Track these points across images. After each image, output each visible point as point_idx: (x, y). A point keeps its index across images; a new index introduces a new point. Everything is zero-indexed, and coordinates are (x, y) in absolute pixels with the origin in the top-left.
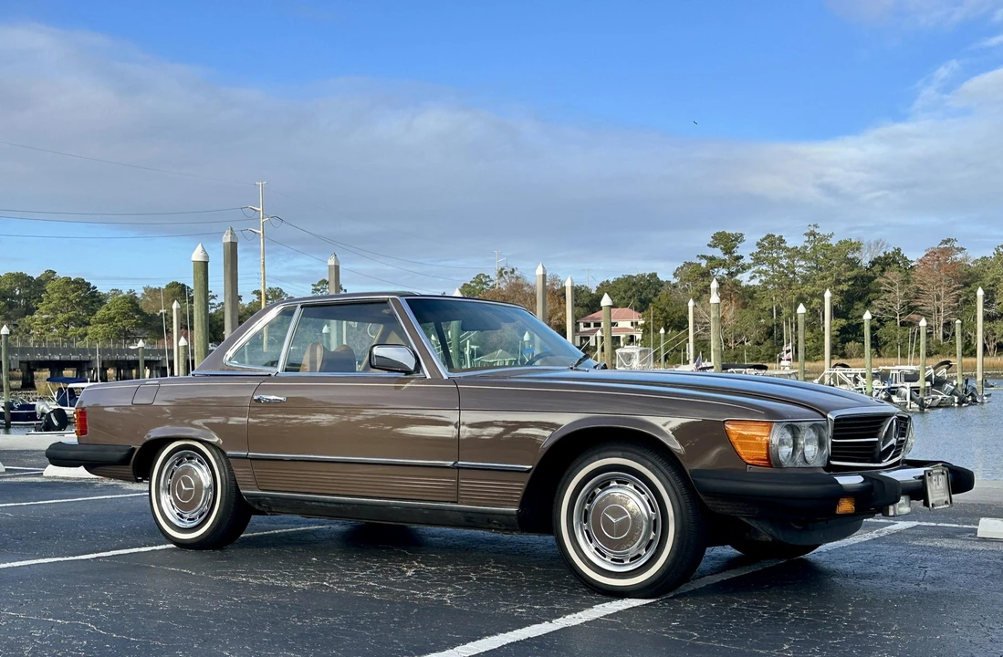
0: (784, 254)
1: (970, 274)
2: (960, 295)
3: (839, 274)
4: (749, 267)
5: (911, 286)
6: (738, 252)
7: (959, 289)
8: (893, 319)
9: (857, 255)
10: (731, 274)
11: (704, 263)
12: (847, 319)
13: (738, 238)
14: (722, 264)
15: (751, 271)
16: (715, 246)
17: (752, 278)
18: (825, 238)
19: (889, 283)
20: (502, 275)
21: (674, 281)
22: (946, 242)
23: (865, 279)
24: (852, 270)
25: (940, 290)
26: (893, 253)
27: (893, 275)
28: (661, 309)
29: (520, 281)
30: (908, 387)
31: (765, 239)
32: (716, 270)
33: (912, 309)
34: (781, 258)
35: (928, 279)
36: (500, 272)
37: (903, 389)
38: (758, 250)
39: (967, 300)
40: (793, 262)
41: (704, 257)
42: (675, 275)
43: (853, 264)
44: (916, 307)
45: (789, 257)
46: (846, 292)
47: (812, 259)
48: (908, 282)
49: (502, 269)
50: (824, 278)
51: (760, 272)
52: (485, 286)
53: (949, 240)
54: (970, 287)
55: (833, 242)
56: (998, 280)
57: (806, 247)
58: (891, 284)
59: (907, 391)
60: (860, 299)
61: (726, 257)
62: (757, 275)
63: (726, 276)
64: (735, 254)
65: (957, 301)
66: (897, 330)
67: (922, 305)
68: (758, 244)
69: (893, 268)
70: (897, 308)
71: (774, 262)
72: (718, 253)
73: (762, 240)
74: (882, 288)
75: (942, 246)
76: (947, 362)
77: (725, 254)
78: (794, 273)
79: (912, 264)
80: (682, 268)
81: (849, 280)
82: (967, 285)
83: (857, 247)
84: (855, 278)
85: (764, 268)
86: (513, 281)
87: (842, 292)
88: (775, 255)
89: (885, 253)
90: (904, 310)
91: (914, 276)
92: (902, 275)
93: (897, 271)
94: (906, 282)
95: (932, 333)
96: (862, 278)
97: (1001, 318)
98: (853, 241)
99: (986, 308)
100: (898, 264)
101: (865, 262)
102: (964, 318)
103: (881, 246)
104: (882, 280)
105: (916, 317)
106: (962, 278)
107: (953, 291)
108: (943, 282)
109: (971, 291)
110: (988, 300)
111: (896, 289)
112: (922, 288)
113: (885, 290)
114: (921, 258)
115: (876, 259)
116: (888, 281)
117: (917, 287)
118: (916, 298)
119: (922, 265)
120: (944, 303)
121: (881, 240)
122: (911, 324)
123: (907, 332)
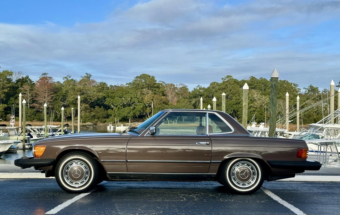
1: (56, 88)
2: (53, 97)
3: (3, 85)
5: (34, 92)
7: (52, 94)
8: (26, 105)
9: (11, 77)
12: (7, 104)
19: (24, 90)
22: (44, 74)
23: (15, 88)
24: (9, 84)
25: (45, 95)
26: (25, 77)
27: (26, 87)
30: (58, 134)
33: (34, 101)
35: (40, 90)
39: (56, 99)
43: (9, 81)
44: (36, 100)
46: (7, 93)
48: (32, 90)
54: (57, 93)
56: (67, 91)
58: (26, 91)
60: (12, 96)
65: (52, 99)
66: (28, 110)
67: (38, 100)
69: (26, 84)
70: (28, 101)
75: (43, 76)
76: (67, 124)
79: (33, 83)
81: (8, 88)
82: (55, 93)
83: (11, 74)
84: (10, 87)
87: (5, 92)
89: (22, 77)
90: (30, 102)
91: (34, 88)
92: (30, 87)
93: (27, 85)
94: (31, 90)
95: (42, 111)
96: (13, 87)
97: (68, 106)
98: (9, 71)
99: (63, 102)
100: (28, 82)
101: (14, 80)
102: (55, 106)
103: (21, 74)
104: (22, 89)
105: (36, 105)
106: (54, 90)
107: (50, 95)
108: (46, 91)
109: (57, 95)
110: (64, 99)
111: (28, 92)
112: (38, 93)
113: (23, 93)
114: (37, 80)
115: (19, 79)
116: (25, 89)
117: (36, 93)
118: (36, 97)
119: (38, 84)
120: (47, 100)
121: (20, 72)
122: (33, 107)
123: (32, 111)
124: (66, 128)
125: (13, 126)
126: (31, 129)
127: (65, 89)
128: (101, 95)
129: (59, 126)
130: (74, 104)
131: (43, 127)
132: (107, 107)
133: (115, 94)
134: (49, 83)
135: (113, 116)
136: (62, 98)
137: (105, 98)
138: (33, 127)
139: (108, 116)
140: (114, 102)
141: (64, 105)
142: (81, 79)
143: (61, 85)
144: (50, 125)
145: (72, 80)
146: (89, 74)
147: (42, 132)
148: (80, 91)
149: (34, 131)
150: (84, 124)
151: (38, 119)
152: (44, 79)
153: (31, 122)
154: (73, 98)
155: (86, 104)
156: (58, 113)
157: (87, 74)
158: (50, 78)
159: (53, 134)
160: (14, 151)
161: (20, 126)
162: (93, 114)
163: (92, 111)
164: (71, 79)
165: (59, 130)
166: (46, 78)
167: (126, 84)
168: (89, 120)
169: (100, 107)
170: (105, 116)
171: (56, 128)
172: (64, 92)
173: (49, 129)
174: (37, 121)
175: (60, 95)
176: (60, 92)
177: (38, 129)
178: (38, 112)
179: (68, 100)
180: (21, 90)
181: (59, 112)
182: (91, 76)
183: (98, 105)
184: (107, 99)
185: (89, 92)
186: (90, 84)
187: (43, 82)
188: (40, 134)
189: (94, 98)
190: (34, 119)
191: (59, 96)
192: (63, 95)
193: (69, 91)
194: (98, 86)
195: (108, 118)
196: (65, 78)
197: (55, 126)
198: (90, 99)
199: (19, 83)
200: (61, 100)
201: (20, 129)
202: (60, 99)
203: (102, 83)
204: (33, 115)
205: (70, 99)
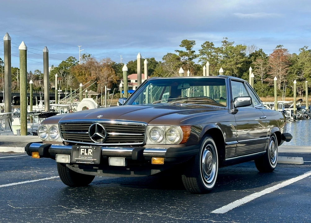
0: (213, 50)
1: (292, 61)
2: (288, 70)
3: (237, 60)
4: (198, 56)
5: (267, 66)
6: (193, 49)
8: (259, 80)
9: (244, 52)
10: (190, 59)
11: (178, 54)
13: (193, 43)
14: (186, 54)
15: (199, 58)
16: (183, 46)
17: (199, 61)
18: (230, 44)
19: (258, 65)
20: (84, 57)
21: (163, 62)
22: (278, 47)
23: (248, 62)
24: (243, 58)
25: (279, 68)
26: (259, 51)
27: (260, 61)
28: (159, 74)
29: (93, 60)
30: (290, 110)
31: (205, 43)
32: (183, 57)
33: (267, 76)
34: (212, 52)
35: (274, 63)
36: (83, 56)
37: (287, 111)
38: (202, 49)
39: (290, 72)
40: (217, 54)
41: (178, 51)
42: (163, 59)
43: (243, 55)
44: (270, 75)
45: (216, 52)
46: (240, 68)
47: (226, 53)
49: (84, 55)
50: (230, 62)
51: (203, 59)
52: (73, 62)
53: (280, 46)
54: (292, 66)
55: (234, 45)
56: (304, 63)
57: (223, 48)
58: (259, 65)
59: (290, 112)
60: (246, 71)
61: (188, 51)
62: (202, 60)
63: (188, 60)
64: (192, 50)
65: (287, 73)
66: (261, 85)
67: (272, 74)
68: (202, 46)
69: (259, 58)
70: (261, 75)
71: (209, 54)
72: (184, 49)
73: (204, 44)
74: (255, 66)
75: (277, 48)
76: (301, 100)
77: (187, 50)
78: (218, 59)
79: (267, 56)
80: (166, 56)
81: (240, 63)
82: (290, 66)
83: (244, 48)
84: (243, 62)
85: (205, 56)
86: (90, 60)
87: (238, 68)
88: (209, 51)
89: (256, 51)
90: (264, 76)
91: (268, 61)
92: (263, 61)
93: (261, 59)
94: (265, 64)
96: (246, 62)
97: (305, 80)
98: (243, 45)
99: (299, 75)
100: (262, 56)
101: (247, 54)
102: (289, 80)
103: (254, 48)
104: (255, 63)
105: (270, 79)
106: (289, 62)
107: (285, 68)
108: (281, 64)
109: (292, 68)
110: (299, 73)
111: (261, 67)
112: (272, 67)
113: (257, 68)
114: (271, 53)
115: (252, 54)
116: (258, 63)
117: (270, 66)
118: (269, 71)
119: (272, 57)
120: (281, 73)
121: (254, 45)
122: (267, 83)
123: (266, 86)
124: (299, 103)
127: (301, 62)
129: (292, 101)
134: (283, 55)
136: (297, 71)
141: (299, 79)
143: (297, 56)
144: (281, 100)
145: (309, 51)
147: (273, 108)
151: (272, 94)
152: (279, 52)
153: (264, 98)
158: (285, 50)
159: (285, 111)
164: (308, 49)
165: (291, 106)
166: (281, 51)
171: (289, 103)
172: (299, 64)
173: (281, 105)
174: (271, 96)
175: (295, 68)
176: (295, 65)
177: (268, 105)
178: (271, 86)
187: (277, 55)
190: (267, 95)
191: (295, 69)
192: (298, 67)
193: (306, 63)
196: (302, 49)
197: (288, 102)
199: (253, 58)
200: (296, 74)
202: (295, 72)
204: (266, 90)
205: (306, 71)
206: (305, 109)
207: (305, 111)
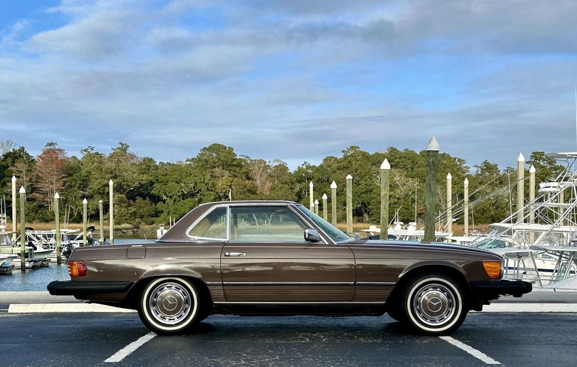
1: (72, 168)
2: (65, 182)
5: (34, 174)
7: (64, 177)
19: (18, 171)
22: (50, 145)
25: (53, 178)
26: (19, 150)
27: (21, 166)
35: (44, 170)
39: (70, 185)
44: (38, 188)
54: (72, 176)
56: (90, 172)
58: (21, 172)
65: (64, 186)
67: (41, 187)
69: (20, 160)
74: (13, 174)
75: (48, 147)
76: (93, 227)
79: (32, 158)
82: (70, 175)
89: (14, 150)
90: (28, 190)
91: (34, 167)
92: (27, 166)
93: (23, 163)
94: (29, 171)
95: (48, 206)
97: (91, 197)
99: (83, 190)
100: (23, 158)
102: (69, 197)
103: (11, 145)
104: (14, 169)
105: (38, 195)
106: (67, 170)
107: (61, 179)
108: (55, 172)
109: (73, 180)
110: (84, 186)
111: (23, 175)
112: (40, 176)
113: (17, 176)
114: (39, 154)
115: (8, 154)
116: (18, 169)
117: (37, 175)
118: (37, 182)
119: (41, 160)
120: (56, 186)
121: (10, 140)
122: (33, 200)
123: (32, 206)
124: (90, 233)
125: (4, 231)
126: (34, 235)
127: (86, 170)
128: (145, 178)
129: (78, 230)
130: (100, 193)
131: (54, 232)
132: (156, 199)
133: (168, 177)
134: (59, 159)
135: (165, 213)
136: (80, 184)
137: (152, 184)
138: (36, 233)
139: (157, 214)
140: (167, 189)
141: (84, 196)
142: (112, 152)
143: (79, 162)
144: (63, 228)
145: (97, 153)
146: (126, 144)
147: (50, 240)
148: (111, 173)
149: (38, 239)
150: (118, 227)
151: (42, 218)
152: (51, 153)
154: (100, 183)
155: (121, 194)
156: (74, 208)
157: (121, 143)
158: (60, 150)
159: (71, 244)
160: (8, 272)
161: (14, 230)
162: (133, 209)
163: (131, 206)
164: (94, 151)
165: (78, 237)
166: (54, 151)
167: (187, 161)
168: (126, 219)
169: (144, 199)
170: (153, 213)
171: (75, 233)
172: (84, 173)
173: (63, 235)
174: (40, 222)
175: (77, 179)
176: (77, 174)
178: (40, 206)
179: (90, 187)
180: (13, 171)
181: (76, 208)
182: (128, 147)
183: (140, 195)
184: (155, 185)
185: (126, 174)
186: (127, 160)
187: (49, 157)
188: (49, 243)
189: (134, 183)
190: (34, 219)
191: (76, 181)
192: (82, 178)
193: (93, 173)
194: (141, 165)
195: (158, 216)
196: (85, 150)
197: (73, 231)
198: (128, 186)
199: (9, 160)
200: (79, 188)
201: (14, 235)
202: (78, 185)
203: (148, 158)
204: (33, 212)
205: (94, 185)
206: (99, 242)
207: (99, 244)
